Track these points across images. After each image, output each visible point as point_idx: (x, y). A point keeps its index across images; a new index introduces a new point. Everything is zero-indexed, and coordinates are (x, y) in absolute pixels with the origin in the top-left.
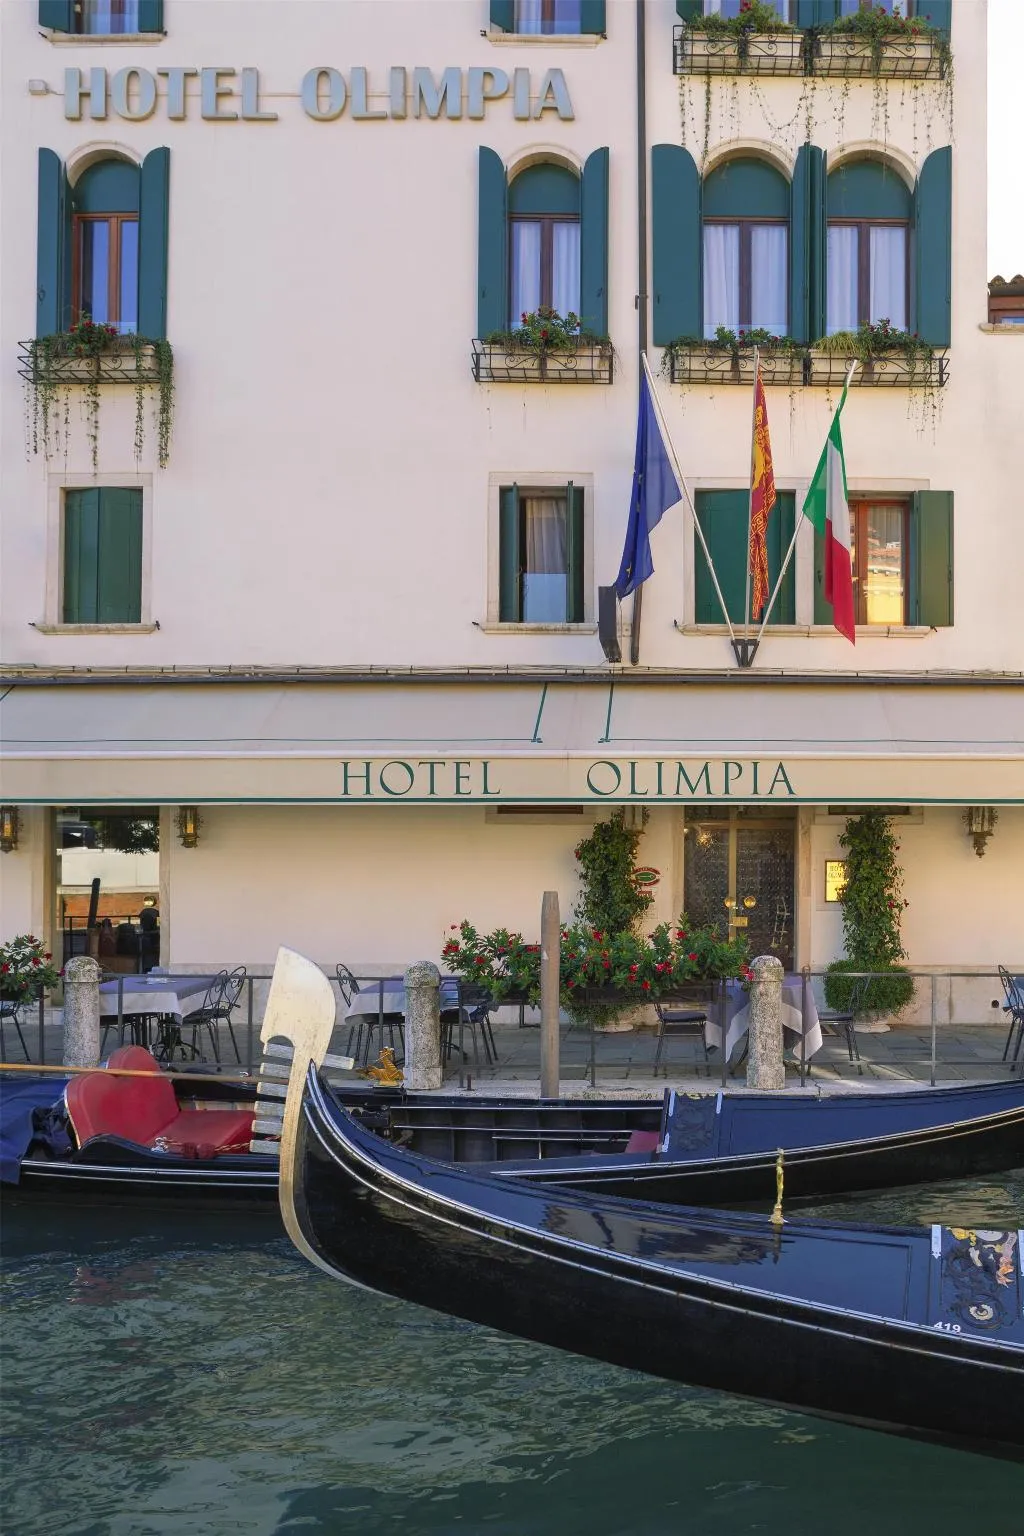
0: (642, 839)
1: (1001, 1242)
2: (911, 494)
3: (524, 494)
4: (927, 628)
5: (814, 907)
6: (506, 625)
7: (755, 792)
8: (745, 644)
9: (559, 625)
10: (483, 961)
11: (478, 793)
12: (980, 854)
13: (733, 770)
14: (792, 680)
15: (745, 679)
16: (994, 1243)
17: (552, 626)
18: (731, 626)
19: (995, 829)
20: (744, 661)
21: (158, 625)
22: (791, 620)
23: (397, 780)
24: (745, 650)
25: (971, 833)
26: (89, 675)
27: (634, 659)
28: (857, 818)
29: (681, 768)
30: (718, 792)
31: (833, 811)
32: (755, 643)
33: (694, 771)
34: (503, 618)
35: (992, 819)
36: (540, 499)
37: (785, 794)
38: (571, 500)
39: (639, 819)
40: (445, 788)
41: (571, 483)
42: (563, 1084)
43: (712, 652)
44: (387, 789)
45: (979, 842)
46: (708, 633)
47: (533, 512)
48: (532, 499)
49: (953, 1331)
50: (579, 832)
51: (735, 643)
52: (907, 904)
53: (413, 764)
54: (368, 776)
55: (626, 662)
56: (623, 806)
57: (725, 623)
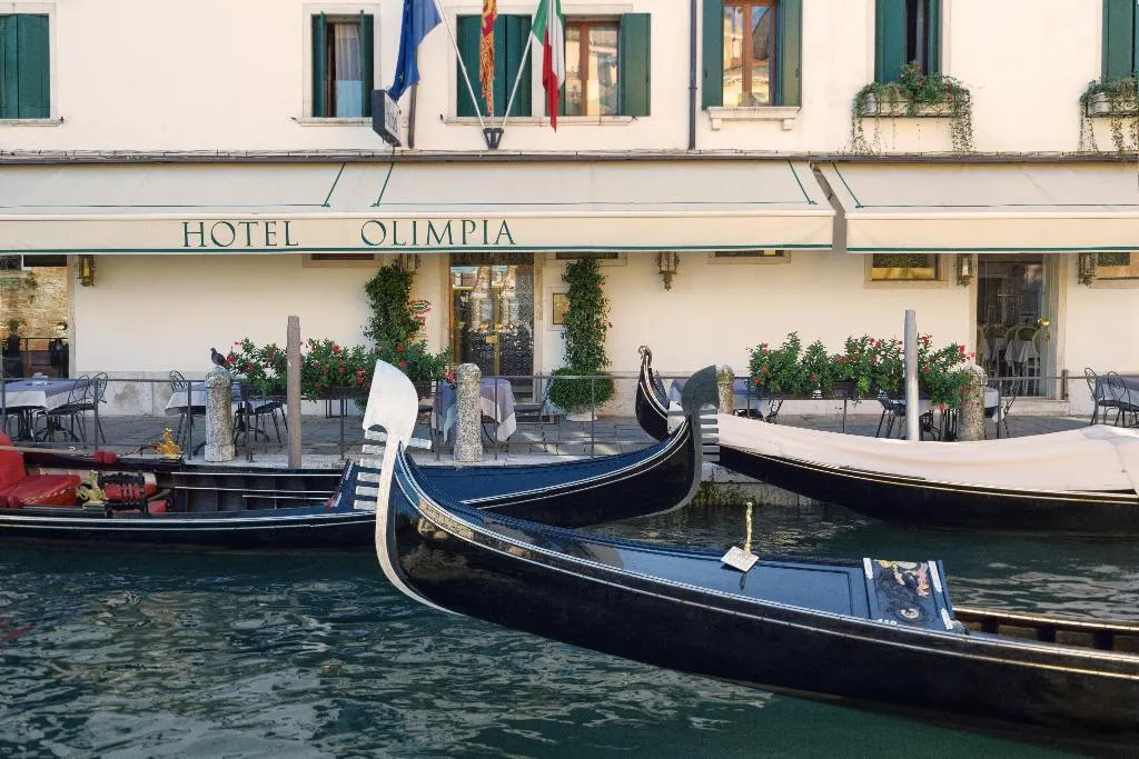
0: (415, 278)
1: (916, 569)
2: (620, 16)
3: (332, 20)
4: (630, 118)
5: (545, 328)
6: (316, 119)
7: (486, 243)
8: (493, 132)
9: (355, 119)
10: (257, 369)
11: (282, 245)
12: (668, 287)
13: (469, 226)
14: (529, 158)
15: (493, 157)
16: (912, 569)
17: (350, 120)
18: (481, 118)
19: (679, 269)
20: (493, 145)
21: (62, 119)
22: (529, 113)
23: (224, 235)
24: (493, 137)
25: (661, 272)
26: (12, 158)
27: (411, 144)
28: (575, 262)
29: (431, 226)
30: (458, 242)
31: (559, 256)
32: (501, 131)
33: (440, 227)
34: (316, 113)
35: (677, 261)
36: (344, 23)
37: (508, 244)
38: (365, 24)
39: (412, 264)
40: (258, 242)
41: (362, 11)
42: (304, 458)
43: (469, 137)
44: (215, 242)
45: (667, 278)
46: (466, 124)
47: (340, 33)
48: (339, 23)
49: (892, 624)
50: (370, 273)
51: (486, 131)
52: (611, 326)
53: (234, 224)
54: (202, 233)
55: (405, 147)
56: (401, 255)
57: (476, 115)
